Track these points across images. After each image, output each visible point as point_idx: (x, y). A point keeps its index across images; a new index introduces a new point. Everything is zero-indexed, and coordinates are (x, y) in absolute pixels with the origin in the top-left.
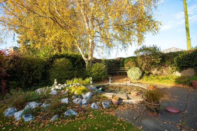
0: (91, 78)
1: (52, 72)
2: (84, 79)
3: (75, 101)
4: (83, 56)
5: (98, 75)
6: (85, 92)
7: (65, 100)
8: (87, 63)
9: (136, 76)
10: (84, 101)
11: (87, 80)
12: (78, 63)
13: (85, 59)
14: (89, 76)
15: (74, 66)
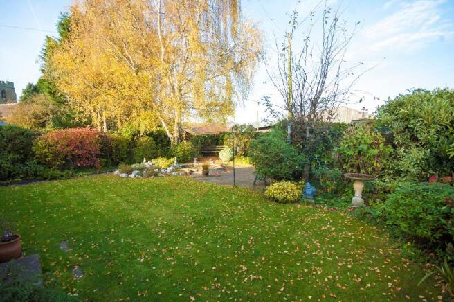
0: (176, 158)
1: (136, 151)
2: (168, 159)
3: (163, 171)
4: (168, 133)
5: (184, 155)
6: (169, 166)
7: (156, 170)
8: (172, 140)
9: (226, 157)
10: (168, 171)
11: (172, 160)
12: (161, 141)
13: (170, 136)
14: (173, 156)
15: (157, 144)
